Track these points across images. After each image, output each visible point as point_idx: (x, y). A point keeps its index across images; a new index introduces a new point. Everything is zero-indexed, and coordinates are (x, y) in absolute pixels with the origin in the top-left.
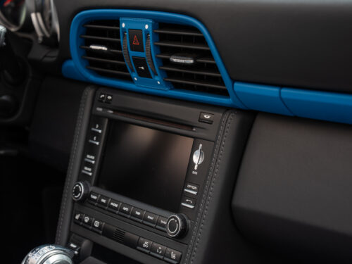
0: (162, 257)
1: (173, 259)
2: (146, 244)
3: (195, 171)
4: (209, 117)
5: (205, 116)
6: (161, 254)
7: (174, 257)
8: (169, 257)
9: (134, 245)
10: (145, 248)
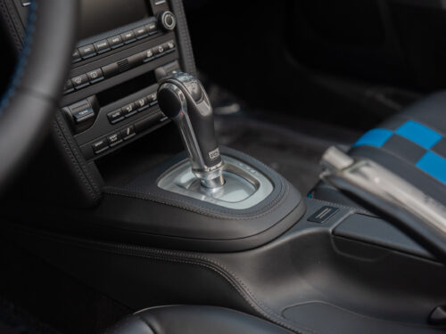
2: (149, 53)
10: (151, 57)
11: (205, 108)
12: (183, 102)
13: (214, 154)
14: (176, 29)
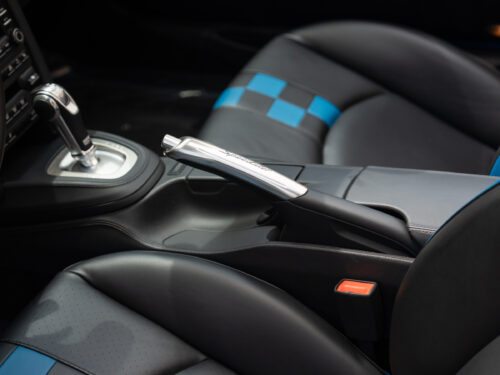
2: (10, 67)
11: (73, 108)
12: (55, 106)
13: (86, 141)
14: (26, 43)
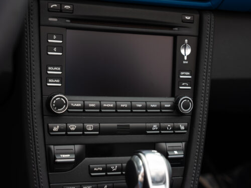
0: (172, 132)
1: (182, 130)
2: (155, 126)
3: (185, 61)
4: (189, 18)
5: (186, 18)
6: (171, 130)
7: (183, 128)
8: (179, 129)
9: (142, 131)
10: (155, 130)
